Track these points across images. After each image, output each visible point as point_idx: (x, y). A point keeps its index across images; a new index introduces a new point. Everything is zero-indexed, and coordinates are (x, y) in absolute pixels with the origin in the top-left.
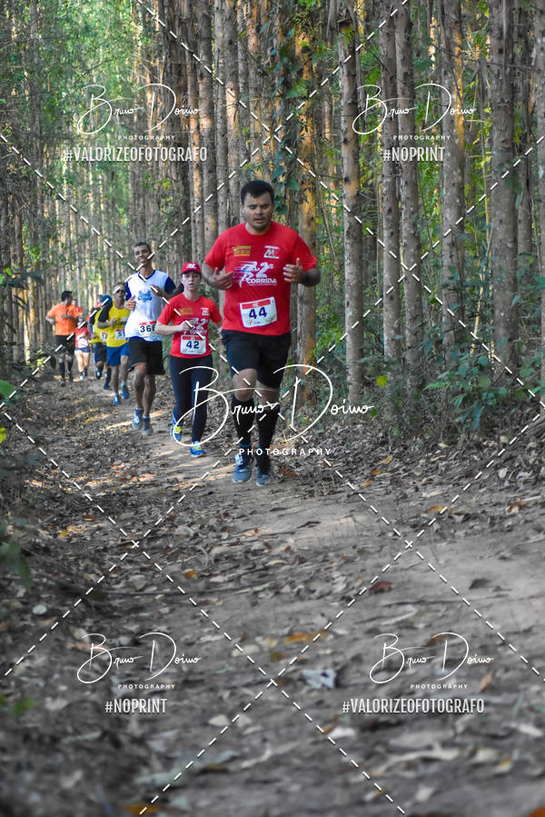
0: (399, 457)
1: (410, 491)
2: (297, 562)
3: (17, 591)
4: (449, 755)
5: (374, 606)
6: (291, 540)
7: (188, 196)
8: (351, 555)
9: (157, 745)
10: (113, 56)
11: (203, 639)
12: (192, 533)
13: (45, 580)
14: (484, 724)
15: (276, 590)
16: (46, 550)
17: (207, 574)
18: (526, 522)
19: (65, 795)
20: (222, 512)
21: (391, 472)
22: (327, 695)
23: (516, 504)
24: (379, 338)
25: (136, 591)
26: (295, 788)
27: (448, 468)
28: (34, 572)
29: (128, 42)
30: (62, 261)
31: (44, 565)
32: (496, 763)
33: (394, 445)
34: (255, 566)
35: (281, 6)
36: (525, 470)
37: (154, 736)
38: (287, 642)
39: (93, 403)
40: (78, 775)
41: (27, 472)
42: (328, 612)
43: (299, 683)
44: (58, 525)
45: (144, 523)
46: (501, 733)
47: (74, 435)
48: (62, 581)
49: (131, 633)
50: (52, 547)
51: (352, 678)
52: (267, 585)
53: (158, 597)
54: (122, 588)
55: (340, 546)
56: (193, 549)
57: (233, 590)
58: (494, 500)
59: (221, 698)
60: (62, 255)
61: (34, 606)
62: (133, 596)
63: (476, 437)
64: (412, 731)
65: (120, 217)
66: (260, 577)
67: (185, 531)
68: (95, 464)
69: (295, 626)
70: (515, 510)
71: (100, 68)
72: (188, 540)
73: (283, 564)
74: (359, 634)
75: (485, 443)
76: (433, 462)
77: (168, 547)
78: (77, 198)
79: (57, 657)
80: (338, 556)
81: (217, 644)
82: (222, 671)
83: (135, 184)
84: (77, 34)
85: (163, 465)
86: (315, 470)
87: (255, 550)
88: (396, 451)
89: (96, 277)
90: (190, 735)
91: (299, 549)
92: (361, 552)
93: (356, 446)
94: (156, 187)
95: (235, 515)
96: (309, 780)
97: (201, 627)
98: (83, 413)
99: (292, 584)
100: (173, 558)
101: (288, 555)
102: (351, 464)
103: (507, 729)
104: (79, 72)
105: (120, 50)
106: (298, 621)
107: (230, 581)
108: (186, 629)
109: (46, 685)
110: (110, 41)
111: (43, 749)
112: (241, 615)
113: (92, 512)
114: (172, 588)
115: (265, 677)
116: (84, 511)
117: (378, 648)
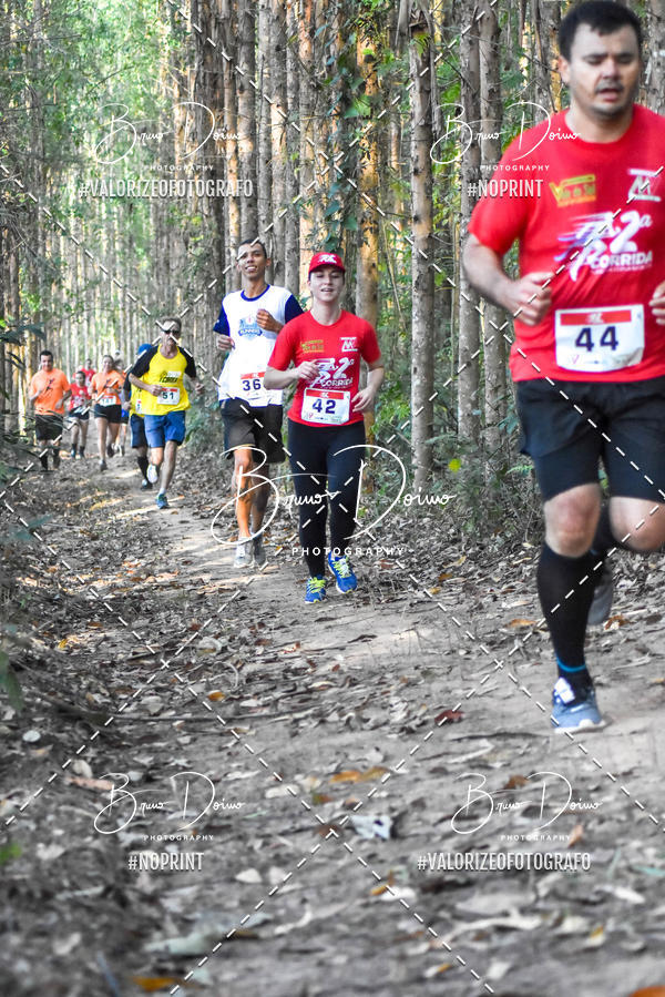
0: (474, 558)
1: (487, 600)
2: (347, 685)
3: (5, 713)
4: (529, 923)
5: (441, 739)
6: (340, 658)
7: (222, 234)
8: (414, 677)
9: (172, 904)
10: (134, 63)
11: (231, 777)
12: (219, 646)
13: (39, 700)
14: (572, 887)
15: (321, 718)
16: (41, 664)
17: (236, 697)
18: (628, 641)
19: (58, 964)
20: (256, 621)
21: (464, 576)
22: (381, 846)
24: (452, 413)
25: (150, 715)
26: (341, 960)
28: (25, 690)
29: (152, 45)
30: (67, 310)
31: (38, 682)
32: (586, 935)
33: (468, 544)
34: (295, 689)
35: (340, 5)
36: (628, 578)
37: (168, 893)
38: (333, 782)
39: (101, 486)
40: (76, 938)
41: (19, 568)
42: (384, 746)
43: (348, 832)
44: (56, 633)
45: (161, 633)
46: (593, 898)
47: (78, 524)
48: (61, 702)
49: (144, 766)
50: (48, 660)
51: (412, 827)
52: (310, 712)
53: (176, 723)
54: (134, 712)
55: (399, 666)
56: (221, 666)
57: (269, 717)
59: (251, 849)
60: (66, 304)
61: (24, 732)
62: (145, 721)
64: (484, 893)
65: (139, 258)
66: (300, 702)
67: (211, 642)
68: (102, 560)
69: (343, 762)
70: (615, 626)
71: (118, 76)
72: (214, 654)
73: (331, 687)
74: (421, 774)
76: (516, 566)
77: (190, 663)
78: (87, 235)
79: (51, 794)
80: (397, 678)
81: (248, 782)
82: (254, 816)
83: (158, 220)
84: (90, 35)
85: (186, 563)
86: (371, 572)
87: (296, 669)
88: (470, 551)
89: (108, 332)
90: (213, 893)
91: (350, 668)
92: (426, 673)
93: (422, 544)
94: (183, 223)
95: (272, 625)
96: (358, 951)
97: (229, 761)
98: (89, 497)
99: (341, 711)
100: (195, 676)
101: (336, 676)
102: (415, 566)
103: (598, 893)
104: (92, 80)
105: (143, 55)
106: (346, 755)
107: (265, 706)
108: (210, 764)
109: (38, 829)
110: (130, 44)
111: (33, 906)
112: (278, 747)
113: (97, 619)
114: (193, 713)
115: (306, 822)
116: (88, 617)
117: (445, 792)
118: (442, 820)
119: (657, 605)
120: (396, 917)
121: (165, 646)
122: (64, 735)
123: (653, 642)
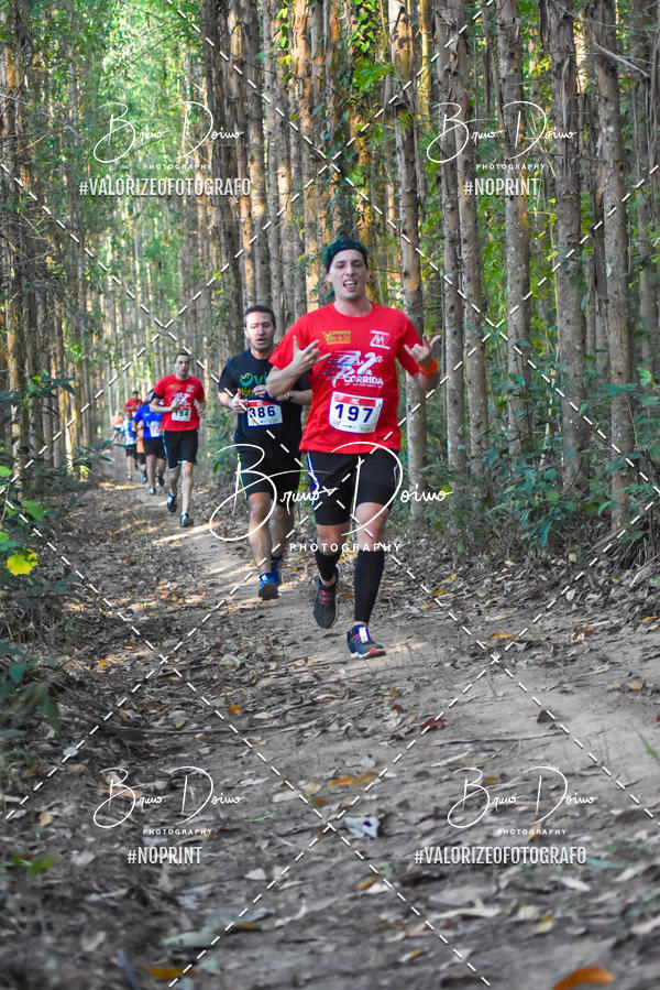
0: (463, 575)
1: (472, 615)
2: (347, 697)
3: (47, 731)
4: (490, 912)
5: (426, 745)
6: (342, 671)
7: (240, 289)
9: (188, 901)
11: (243, 783)
12: (238, 663)
13: (77, 719)
14: (529, 878)
15: (323, 728)
16: (81, 685)
17: (251, 709)
18: (591, 650)
19: (86, 959)
20: (271, 639)
21: (454, 592)
22: (370, 844)
23: (582, 630)
24: (445, 444)
25: (175, 729)
26: (329, 948)
27: (514, 588)
30: (107, 358)
31: (78, 701)
32: (537, 922)
33: (459, 562)
34: (302, 702)
35: (334, 87)
36: (594, 592)
37: (185, 891)
38: (331, 787)
39: (139, 515)
40: (101, 936)
41: (66, 595)
42: (376, 752)
43: (342, 832)
44: (96, 654)
45: (188, 652)
46: (546, 888)
47: (118, 551)
48: (97, 720)
49: (169, 776)
50: (87, 681)
51: (396, 827)
52: (314, 722)
53: (198, 736)
54: (162, 725)
55: (393, 679)
56: (239, 681)
57: (279, 728)
58: (560, 626)
59: (259, 849)
60: (107, 352)
61: (65, 748)
62: (171, 735)
63: (544, 554)
64: (454, 887)
65: (170, 308)
66: (305, 714)
67: (231, 660)
68: (139, 583)
69: (340, 768)
70: (581, 637)
72: (234, 670)
73: (333, 699)
74: (407, 777)
75: (553, 562)
76: (499, 582)
77: (212, 679)
79: (86, 804)
80: (390, 689)
81: (258, 788)
82: (262, 819)
83: (186, 273)
85: (212, 585)
87: (304, 683)
88: (461, 569)
89: (145, 374)
90: (224, 890)
91: (350, 681)
93: (418, 564)
94: (207, 278)
95: (285, 642)
96: (345, 940)
97: (242, 769)
98: (129, 526)
99: (341, 722)
100: (216, 691)
101: (338, 688)
102: (412, 584)
103: (552, 882)
106: (344, 762)
107: (275, 718)
108: (226, 772)
109: (73, 837)
110: (156, 120)
111: (66, 909)
112: (284, 756)
113: (133, 639)
114: (214, 726)
115: (305, 825)
116: (124, 638)
117: (427, 793)
118: (423, 820)
119: (618, 616)
120: (379, 909)
121: (191, 664)
122: (99, 749)
123: (612, 651)
